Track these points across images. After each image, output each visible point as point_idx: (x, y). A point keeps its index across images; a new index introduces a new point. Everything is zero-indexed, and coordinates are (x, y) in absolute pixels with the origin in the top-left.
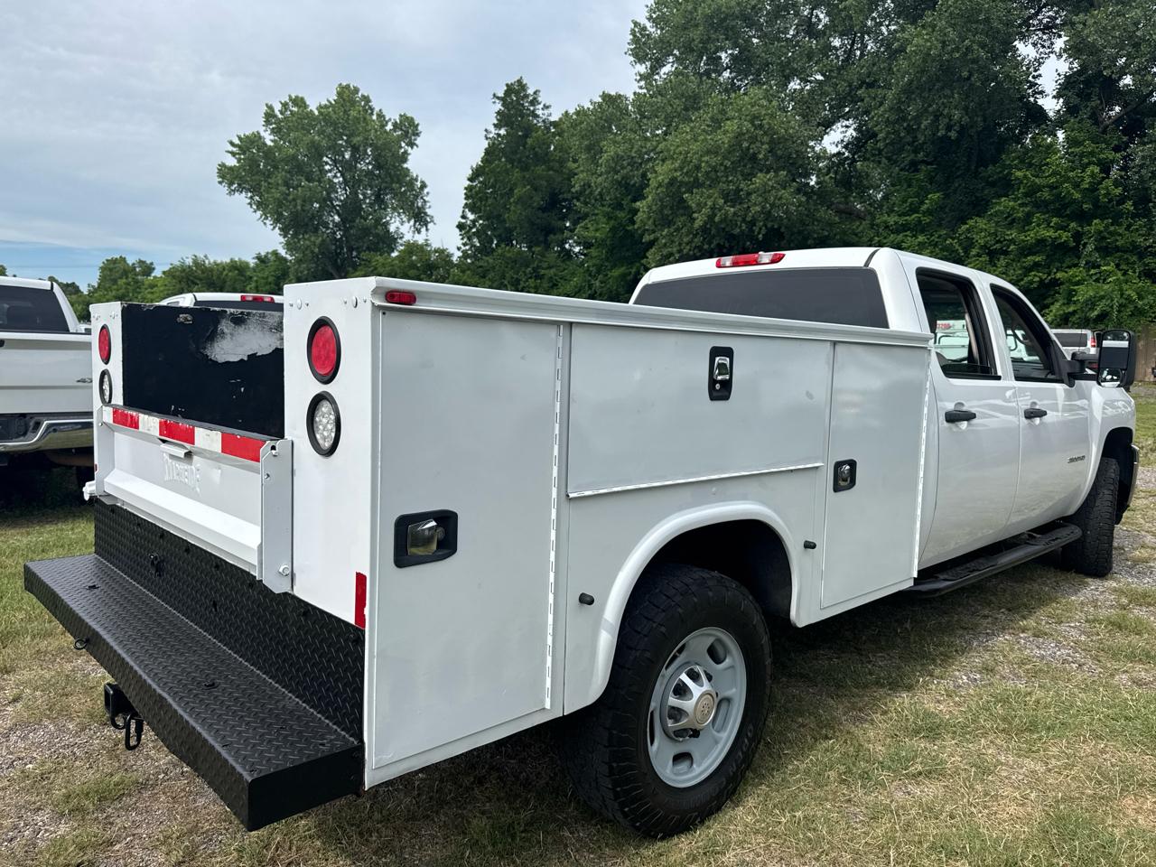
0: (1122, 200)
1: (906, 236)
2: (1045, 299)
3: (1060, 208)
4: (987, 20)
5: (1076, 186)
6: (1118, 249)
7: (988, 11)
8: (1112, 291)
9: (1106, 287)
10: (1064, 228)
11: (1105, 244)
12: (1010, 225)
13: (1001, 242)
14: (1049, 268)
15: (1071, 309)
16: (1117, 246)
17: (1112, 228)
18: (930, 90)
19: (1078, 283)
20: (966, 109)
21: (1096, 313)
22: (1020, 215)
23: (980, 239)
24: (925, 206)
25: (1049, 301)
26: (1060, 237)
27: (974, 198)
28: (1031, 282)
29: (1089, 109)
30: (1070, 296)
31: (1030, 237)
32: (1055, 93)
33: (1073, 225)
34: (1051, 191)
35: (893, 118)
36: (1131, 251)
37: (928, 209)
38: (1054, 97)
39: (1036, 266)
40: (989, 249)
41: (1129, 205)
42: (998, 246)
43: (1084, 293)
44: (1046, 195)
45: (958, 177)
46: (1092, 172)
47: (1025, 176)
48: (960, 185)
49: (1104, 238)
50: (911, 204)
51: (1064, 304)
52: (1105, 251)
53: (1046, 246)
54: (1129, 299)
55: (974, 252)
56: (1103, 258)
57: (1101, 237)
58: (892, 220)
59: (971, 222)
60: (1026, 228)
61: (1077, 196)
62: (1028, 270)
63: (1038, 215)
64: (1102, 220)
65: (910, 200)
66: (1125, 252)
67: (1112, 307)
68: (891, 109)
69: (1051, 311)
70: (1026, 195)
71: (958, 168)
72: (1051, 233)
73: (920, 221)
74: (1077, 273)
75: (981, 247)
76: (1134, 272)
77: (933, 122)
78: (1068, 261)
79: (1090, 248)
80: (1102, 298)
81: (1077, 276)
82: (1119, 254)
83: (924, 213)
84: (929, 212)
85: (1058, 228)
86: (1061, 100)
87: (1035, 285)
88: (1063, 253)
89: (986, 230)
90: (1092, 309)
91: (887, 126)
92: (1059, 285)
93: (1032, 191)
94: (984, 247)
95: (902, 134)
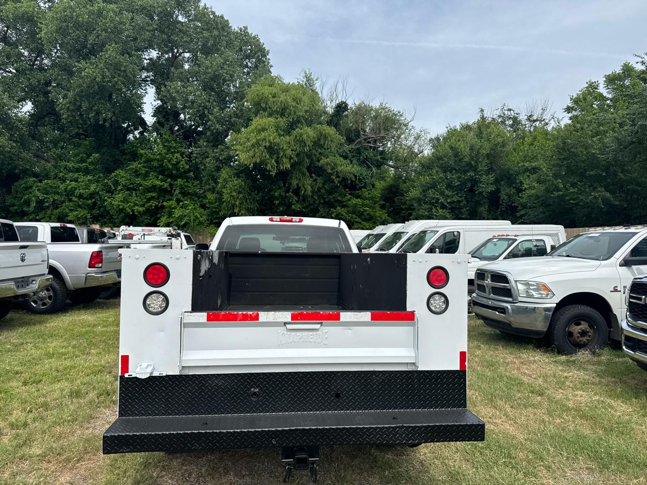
0: (189, 171)
1: (80, 175)
2: (157, 215)
3: (162, 171)
4: (125, 71)
5: (169, 161)
6: (189, 194)
7: (125, 66)
8: (190, 213)
9: (187, 211)
10: (165, 181)
11: (183, 191)
12: (137, 176)
13: (133, 184)
14: (158, 199)
15: (171, 220)
16: (189, 192)
17: (186, 184)
18: (93, 98)
19: (173, 208)
20: (114, 113)
21: (183, 223)
22: (143, 172)
23: (123, 181)
24: (90, 160)
25: (159, 215)
26: (164, 185)
27: (114, 159)
28: (151, 206)
29: (169, 126)
30: (170, 214)
31: (148, 183)
32: (152, 114)
33: (169, 180)
34: (158, 162)
35: (72, 108)
36: (195, 195)
37: (92, 161)
38: (152, 116)
39: (153, 198)
40: (127, 187)
41: (191, 174)
42: (132, 186)
43: (177, 213)
44: (155, 164)
45: (105, 146)
46: (177, 157)
47: (145, 153)
48: (106, 151)
49: (183, 188)
50: (82, 157)
51: (167, 218)
52: (184, 194)
53: (156, 189)
54: (196, 217)
55: (119, 188)
56: (184, 197)
57: (182, 188)
58: (70, 165)
59: (117, 172)
60: (146, 179)
61: (170, 166)
62: (149, 200)
63: (152, 173)
64: (182, 179)
65: (81, 155)
66: (192, 195)
67: (190, 220)
68: (70, 102)
69: (162, 221)
70: (145, 162)
71: (105, 142)
72: (158, 183)
73: (87, 168)
74: (173, 203)
75: (123, 186)
76: (197, 205)
77: (96, 115)
78: (167, 197)
79: (177, 192)
80: (185, 216)
81: (173, 205)
82: (190, 196)
83: (90, 164)
84: (92, 163)
85: (162, 181)
86: (155, 118)
87: (153, 208)
88: (165, 193)
89: (125, 177)
90: (181, 221)
91: (67, 112)
92: (165, 209)
93: (148, 161)
94: (124, 186)
95: (77, 118)
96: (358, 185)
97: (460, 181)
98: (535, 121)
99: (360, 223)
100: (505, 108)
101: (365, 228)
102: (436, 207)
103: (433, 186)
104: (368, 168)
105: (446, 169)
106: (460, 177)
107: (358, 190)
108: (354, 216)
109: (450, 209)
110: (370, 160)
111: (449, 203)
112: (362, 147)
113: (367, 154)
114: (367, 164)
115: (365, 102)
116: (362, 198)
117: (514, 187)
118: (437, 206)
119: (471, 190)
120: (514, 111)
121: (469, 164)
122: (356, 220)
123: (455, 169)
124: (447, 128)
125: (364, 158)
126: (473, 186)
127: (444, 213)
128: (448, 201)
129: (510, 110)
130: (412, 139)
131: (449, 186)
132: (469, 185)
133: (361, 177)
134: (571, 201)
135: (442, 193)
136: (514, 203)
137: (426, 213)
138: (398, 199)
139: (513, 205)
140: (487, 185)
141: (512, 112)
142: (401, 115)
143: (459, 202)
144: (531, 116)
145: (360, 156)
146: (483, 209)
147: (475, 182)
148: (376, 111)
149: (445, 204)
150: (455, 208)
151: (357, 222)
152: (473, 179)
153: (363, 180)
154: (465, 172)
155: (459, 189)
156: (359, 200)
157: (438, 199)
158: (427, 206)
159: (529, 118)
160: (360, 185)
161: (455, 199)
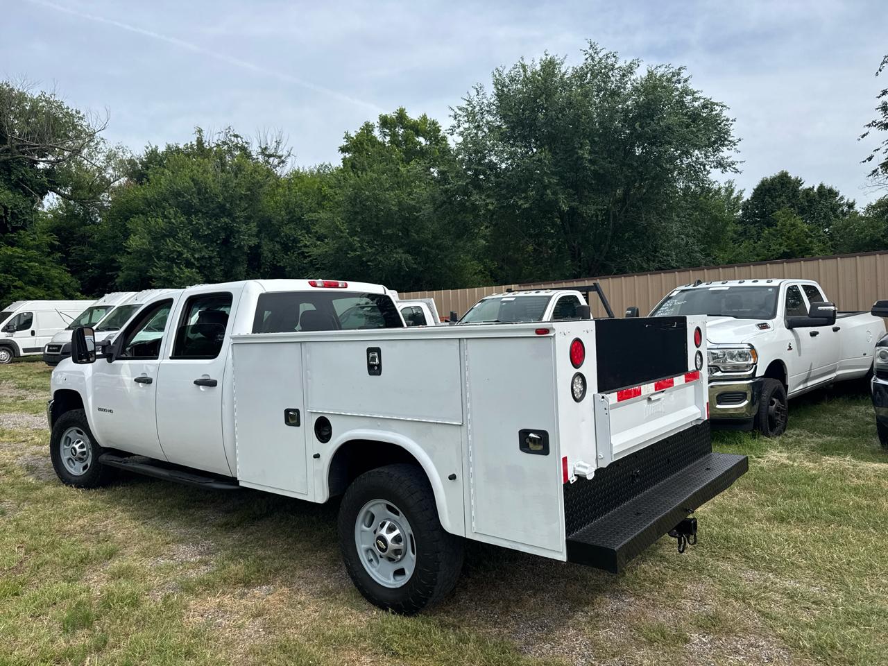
96: (10, 223)
97: (211, 229)
98: (270, 156)
99: (22, 288)
100: (231, 133)
101: (32, 297)
102: (178, 265)
103: (172, 233)
104: (26, 196)
105: (188, 210)
106: (209, 224)
107: (12, 233)
108: (10, 277)
109: (197, 268)
110: (29, 183)
111: (198, 260)
112: (13, 159)
113: (23, 172)
114: (23, 189)
115: (10, 83)
116: (22, 247)
117: (277, 242)
118: (180, 263)
119: (226, 242)
120: (241, 138)
121: (222, 207)
122: (15, 284)
123: (201, 211)
124: (147, 148)
125: (19, 179)
126: (228, 237)
127: (192, 273)
128: (196, 256)
129: (236, 136)
130: (101, 157)
131: (196, 235)
132: (223, 236)
133: (16, 211)
134: (369, 263)
135: (185, 245)
136: (280, 262)
137: (163, 274)
138: (75, 249)
139: (278, 265)
140: (247, 236)
141: (239, 139)
142: (81, 118)
143: (210, 258)
144: (266, 148)
145: (10, 175)
146: (242, 269)
147: (230, 232)
148: (35, 103)
149: (193, 260)
150: (205, 267)
151: (16, 287)
152: (228, 227)
153: (20, 216)
154: (217, 217)
155: (209, 240)
156: (15, 249)
157: (180, 254)
158: (162, 263)
159: (264, 151)
160: (14, 224)
161: (205, 254)
